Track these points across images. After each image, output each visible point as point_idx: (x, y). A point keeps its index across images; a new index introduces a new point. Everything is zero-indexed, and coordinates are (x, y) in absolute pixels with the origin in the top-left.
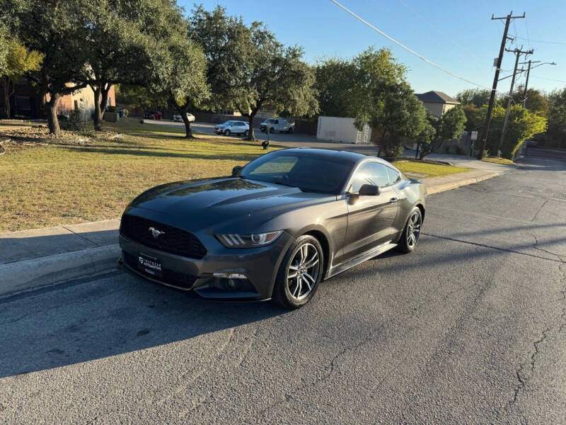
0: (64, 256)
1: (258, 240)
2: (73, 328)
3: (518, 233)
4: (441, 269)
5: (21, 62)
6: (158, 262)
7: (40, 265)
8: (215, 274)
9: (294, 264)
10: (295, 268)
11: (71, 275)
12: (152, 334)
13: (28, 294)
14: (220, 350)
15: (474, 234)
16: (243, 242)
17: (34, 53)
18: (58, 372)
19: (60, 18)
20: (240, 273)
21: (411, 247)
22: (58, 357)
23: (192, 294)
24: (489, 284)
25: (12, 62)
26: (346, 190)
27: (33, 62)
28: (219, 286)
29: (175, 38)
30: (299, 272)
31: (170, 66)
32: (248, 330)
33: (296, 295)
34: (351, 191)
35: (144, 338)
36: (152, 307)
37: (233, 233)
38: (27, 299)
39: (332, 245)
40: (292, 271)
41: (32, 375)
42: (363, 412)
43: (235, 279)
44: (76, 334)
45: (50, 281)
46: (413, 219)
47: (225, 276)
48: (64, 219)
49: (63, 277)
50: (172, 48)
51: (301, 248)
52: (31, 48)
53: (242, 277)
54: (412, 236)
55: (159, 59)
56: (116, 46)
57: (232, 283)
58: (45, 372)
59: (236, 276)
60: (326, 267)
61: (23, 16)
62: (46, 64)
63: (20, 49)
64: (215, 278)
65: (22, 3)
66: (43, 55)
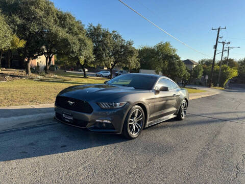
0: (30, 116)
1: (116, 105)
2: (32, 144)
3: (230, 114)
5: (17, 44)
6: (71, 116)
7: (19, 119)
9: (131, 118)
11: (32, 124)
12: (68, 147)
13: (13, 131)
14: (98, 154)
15: (210, 114)
16: (109, 107)
17: (22, 40)
18: (24, 160)
19: (34, 27)
21: (183, 118)
22: (24, 155)
23: (87, 130)
24: (219, 132)
25: (13, 44)
26: (154, 88)
27: (21, 44)
28: (98, 126)
29: (80, 36)
30: (134, 122)
31: (78, 47)
32: (111, 147)
33: (133, 133)
34: (156, 89)
35: (64, 148)
36: (68, 137)
37: (104, 102)
38: (12, 133)
39: (148, 112)
40: (131, 121)
41: (12, 161)
42: (165, 180)
43: (106, 123)
44: (34, 147)
45: (23, 126)
46: (183, 104)
47: (101, 121)
48: (31, 103)
49: (29, 125)
50: (79, 40)
51: (135, 111)
52: (21, 38)
53: (109, 122)
54: (183, 112)
55: (74, 43)
56: (56, 38)
57: (104, 125)
58: (18, 160)
59: (106, 121)
60: (146, 122)
61: (18, 26)
62: (27, 45)
63: (16, 39)
64: (97, 122)
65: (19, 21)
66: (26, 41)
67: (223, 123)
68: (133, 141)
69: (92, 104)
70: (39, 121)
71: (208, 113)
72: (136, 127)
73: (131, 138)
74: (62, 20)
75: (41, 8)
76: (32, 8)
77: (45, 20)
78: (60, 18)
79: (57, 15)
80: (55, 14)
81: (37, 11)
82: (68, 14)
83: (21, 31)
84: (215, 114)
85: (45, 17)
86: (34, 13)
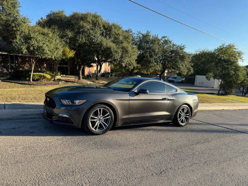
2: (14, 128)
5: (67, 54)
6: (46, 110)
8: (60, 115)
9: (94, 115)
10: (96, 118)
16: (71, 103)
17: (73, 51)
19: (82, 39)
20: (67, 115)
21: (182, 124)
25: (64, 54)
26: (133, 90)
27: (71, 54)
29: (125, 44)
30: (98, 120)
31: (120, 54)
36: (45, 127)
37: (67, 100)
40: (93, 118)
50: (123, 48)
51: (98, 109)
52: (71, 49)
53: (68, 116)
55: (116, 52)
56: (100, 47)
59: (65, 116)
61: (70, 39)
62: (76, 54)
63: (68, 49)
65: (70, 34)
66: (75, 52)
72: (100, 124)
74: (108, 30)
75: (89, 22)
76: (82, 23)
77: (91, 31)
78: (106, 29)
79: (104, 26)
80: (101, 26)
81: (85, 24)
82: (114, 25)
83: (72, 43)
85: (92, 29)
86: (83, 27)
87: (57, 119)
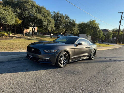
0: (17, 55)
2: (14, 67)
3: (121, 58)
4: (98, 63)
5: (18, 22)
6: (32, 55)
7: (11, 57)
11: (17, 59)
12: (29, 70)
13: (8, 62)
16: (49, 52)
17: (21, 20)
18: (7, 74)
19: (26, 14)
22: (9, 72)
23: (38, 62)
24: (109, 67)
25: (16, 22)
26: (75, 44)
27: (20, 22)
28: (44, 61)
30: (62, 60)
31: (47, 23)
34: (76, 44)
35: (27, 70)
36: (31, 65)
37: (47, 49)
38: (7, 63)
40: (60, 59)
41: (2, 74)
43: (47, 59)
44: (14, 69)
46: (93, 52)
47: (45, 58)
48: (19, 50)
50: (48, 19)
51: (63, 54)
52: (20, 19)
53: (49, 59)
54: (93, 56)
55: (45, 21)
57: (46, 60)
58: (5, 74)
59: (47, 58)
60: (69, 59)
61: (19, 13)
62: (23, 22)
63: (18, 19)
64: (43, 59)
65: (19, 11)
66: (22, 21)
67: (114, 62)
68: (61, 68)
69: (41, 50)
70: (21, 58)
71: (109, 57)
72: (63, 62)
73: (60, 67)
74: (39, 10)
75: (29, 5)
76: (25, 5)
77: (31, 10)
78: (38, 9)
79: (37, 8)
80: (36, 7)
81: (28, 6)
82: (42, 7)
83: (20, 16)
84: (112, 57)
85: (31, 9)
86: (26, 7)
87: (41, 61)
